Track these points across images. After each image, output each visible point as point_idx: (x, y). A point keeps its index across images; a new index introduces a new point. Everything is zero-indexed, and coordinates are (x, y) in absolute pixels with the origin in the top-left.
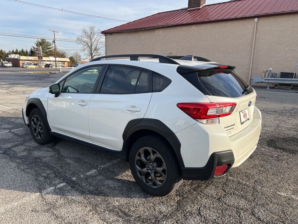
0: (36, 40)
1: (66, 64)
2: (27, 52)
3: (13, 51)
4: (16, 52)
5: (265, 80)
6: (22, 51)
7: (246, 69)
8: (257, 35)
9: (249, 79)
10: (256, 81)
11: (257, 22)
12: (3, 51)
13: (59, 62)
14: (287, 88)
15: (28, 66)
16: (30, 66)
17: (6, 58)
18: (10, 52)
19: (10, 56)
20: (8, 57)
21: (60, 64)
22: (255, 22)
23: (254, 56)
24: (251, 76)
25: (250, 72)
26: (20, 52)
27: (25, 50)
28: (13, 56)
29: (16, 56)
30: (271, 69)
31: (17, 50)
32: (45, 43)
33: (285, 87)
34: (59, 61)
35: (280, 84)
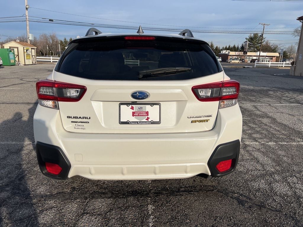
0: (249, 35)
1: (274, 59)
2: (238, 48)
3: (226, 47)
4: (229, 48)
6: (234, 47)
12: (218, 47)
13: (266, 58)
15: (232, 61)
16: (233, 61)
17: (219, 54)
18: (223, 48)
19: (222, 52)
20: (220, 53)
21: (267, 59)
26: (232, 48)
27: (236, 46)
28: (224, 52)
29: (226, 52)
31: (229, 46)
32: (258, 38)
34: (267, 56)
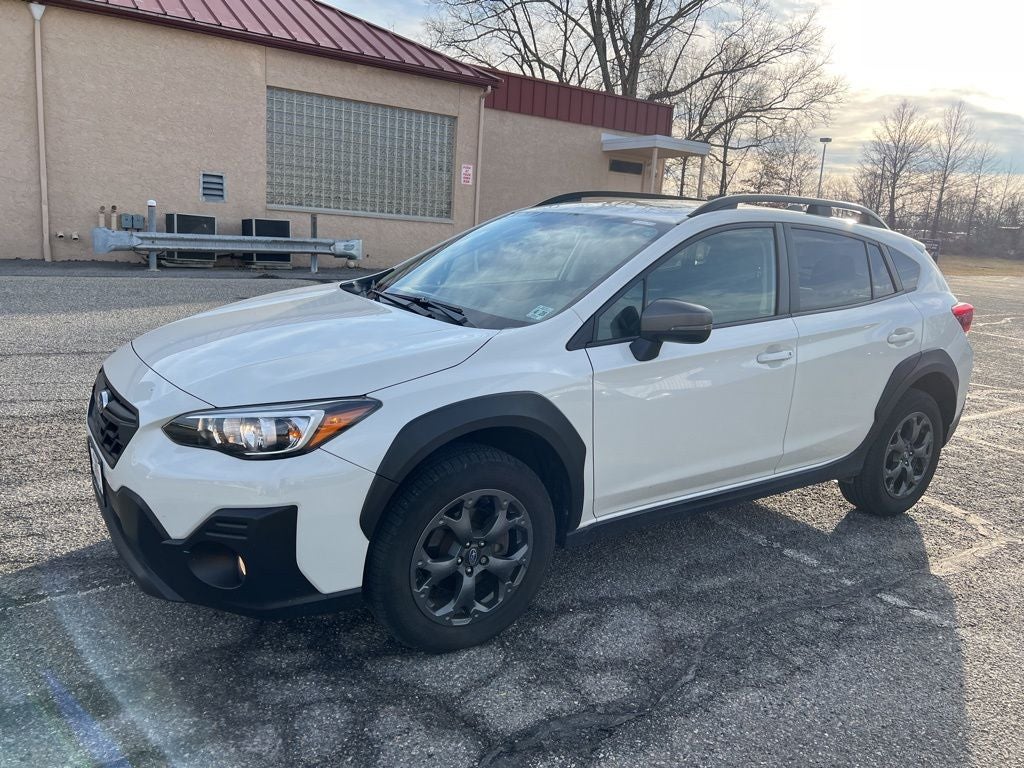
5: (140, 241)
7: (23, 196)
8: (50, 72)
9: (46, 236)
10: (109, 243)
11: (41, 20)
14: (204, 263)
22: (34, 20)
23: (49, 150)
24: (50, 223)
25: (45, 208)
30: (152, 202)
33: (197, 263)
35: (182, 254)
